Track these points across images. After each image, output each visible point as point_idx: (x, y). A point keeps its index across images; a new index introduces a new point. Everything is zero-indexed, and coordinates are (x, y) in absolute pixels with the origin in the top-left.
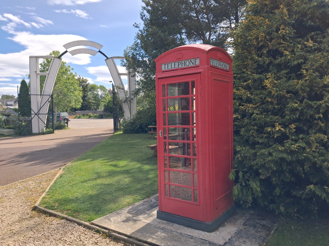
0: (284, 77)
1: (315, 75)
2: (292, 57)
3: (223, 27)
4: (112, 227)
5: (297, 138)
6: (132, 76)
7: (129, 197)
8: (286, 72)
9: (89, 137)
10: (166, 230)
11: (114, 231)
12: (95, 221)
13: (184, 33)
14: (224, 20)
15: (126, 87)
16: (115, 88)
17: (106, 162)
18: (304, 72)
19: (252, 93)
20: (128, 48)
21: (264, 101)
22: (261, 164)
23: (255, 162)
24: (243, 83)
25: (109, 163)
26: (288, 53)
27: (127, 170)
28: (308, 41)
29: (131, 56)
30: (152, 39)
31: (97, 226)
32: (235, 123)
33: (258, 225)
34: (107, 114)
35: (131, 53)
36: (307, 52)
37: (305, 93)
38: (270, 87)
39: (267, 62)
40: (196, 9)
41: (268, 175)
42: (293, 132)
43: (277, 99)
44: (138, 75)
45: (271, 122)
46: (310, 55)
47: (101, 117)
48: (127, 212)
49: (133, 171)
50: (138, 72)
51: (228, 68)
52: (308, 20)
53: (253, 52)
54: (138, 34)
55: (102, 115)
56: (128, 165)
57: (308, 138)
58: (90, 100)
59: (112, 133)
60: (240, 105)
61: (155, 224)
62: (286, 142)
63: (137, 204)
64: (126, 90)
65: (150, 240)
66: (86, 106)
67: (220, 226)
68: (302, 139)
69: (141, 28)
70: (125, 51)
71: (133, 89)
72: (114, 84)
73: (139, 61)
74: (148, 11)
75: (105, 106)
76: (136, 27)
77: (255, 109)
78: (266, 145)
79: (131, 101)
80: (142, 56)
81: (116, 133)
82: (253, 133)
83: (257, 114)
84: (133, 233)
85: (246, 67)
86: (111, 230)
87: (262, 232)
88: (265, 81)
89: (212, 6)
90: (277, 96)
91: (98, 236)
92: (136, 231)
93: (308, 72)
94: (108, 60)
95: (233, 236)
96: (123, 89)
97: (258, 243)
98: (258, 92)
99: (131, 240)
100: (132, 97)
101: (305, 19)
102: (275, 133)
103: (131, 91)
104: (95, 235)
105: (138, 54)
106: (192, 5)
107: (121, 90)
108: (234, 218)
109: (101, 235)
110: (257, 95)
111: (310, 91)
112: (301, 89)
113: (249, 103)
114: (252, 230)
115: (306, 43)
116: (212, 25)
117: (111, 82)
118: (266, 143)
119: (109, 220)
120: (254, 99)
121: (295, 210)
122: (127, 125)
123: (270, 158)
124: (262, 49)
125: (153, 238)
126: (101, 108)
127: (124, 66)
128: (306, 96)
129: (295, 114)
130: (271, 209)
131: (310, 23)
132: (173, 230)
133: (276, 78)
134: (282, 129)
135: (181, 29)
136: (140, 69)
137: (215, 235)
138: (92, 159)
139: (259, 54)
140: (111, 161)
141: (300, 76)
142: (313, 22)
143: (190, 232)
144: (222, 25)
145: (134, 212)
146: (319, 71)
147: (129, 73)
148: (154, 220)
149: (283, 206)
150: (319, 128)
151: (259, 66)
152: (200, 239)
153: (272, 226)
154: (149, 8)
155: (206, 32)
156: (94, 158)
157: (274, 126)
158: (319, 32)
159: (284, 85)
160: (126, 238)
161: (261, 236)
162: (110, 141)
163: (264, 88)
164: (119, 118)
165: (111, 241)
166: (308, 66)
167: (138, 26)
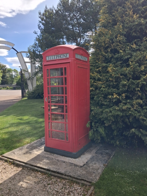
0: (119, 66)
1: (136, 65)
2: (124, 54)
3: (88, 36)
4: (15, 158)
5: (126, 102)
6: (33, 64)
7: (28, 138)
8: (120, 62)
9: (6, 101)
10: (49, 158)
11: (17, 161)
12: (4, 155)
13: (64, 38)
14: (88, 31)
15: (30, 70)
16: (23, 71)
17: (15, 117)
18: (131, 63)
19: (101, 75)
20: (31, 47)
21: (108, 80)
22: (105, 117)
23: (102, 116)
24: (97, 69)
25: (17, 118)
26: (122, 51)
27: (28, 122)
28: (133, 45)
29: (32, 51)
30: (45, 41)
31: (6, 157)
32: (91, 93)
33: (104, 153)
34: (18, 87)
35: (32, 49)
36: (132, 51)
37: (131, 75)
38: (111, 72)
39: (110, 56)
40: (72, 24)
41: (110, 124)
42: (124, 98)
43: (115, 79)
44: (37, 63)
45: (111, 92)
46: (134, 53)
47: (14, 89)
48: (26, 148)
49: (32, 122)
50: (37, 61)
51: (87, 60)
52: (133, 32)
53: (102, 50)
54: (37, 38)
55: (15, 87)
56: (29, 119)
57: (132, 102)
58: (8, 79)
59: (21, 99)
60: (94, 82)
61: (43, 155)
62: (120, 104)
63: (33, 143)
64: (29, 72)
65: (38, 165)
66: (5, 82)
67: (81, 155)
68: (129, 103)
69: (39, 34)
70: (28, 48)
71: (34, 71)
72: (22, 68)
73: (37, 54)
74: (43, 24)
75: (17, 82)
76: (35, 33)
77: (102, 84)
78: (108, 106)
79: (33, 79)
80: (39, 51)
81: (23, 99)
82: (101, 98)
83: (104, 88)
84: (28, 161)
85: (98, 59)
86: (15, 160)
87: (106, 157)
88: (109, 68)
89: (82, 22)
90: (115, 77)
91: (6, 164)
92: (30, 160)
93: (132, 63)
94: (18, 53)
95: (89, 160)
96: (28, 71)
97: (103, 164)
98: (105, 75)
99: (27, 165)
100: (33, 76)
101: (131, 32)
102: (113, 99)
103: (32, 73)
104: (4, 164)
105: (37, 50)
106: (70, 21)
107: (26, 72)
108: (90, 149)
109: (8, 163)
110: (104, 76)
111: (133, 74)
112: (129, 73)
113: (99, 81)
114: (100, 156)
115: (132, 46)
116: (82, 34)
117: (20, 67)
118: (108, 105)
119: (14, 153)
120: (102, 79)
121: (125, 143)
122: (30, 94)
123: (110, 114)
124: (108, 49)
125: (41, 164)
126: (15, 83)
127: (28, 57)
128: (131, 77)
129: (125, 88)
130: (112, 143)
131: (134, 34)
132: (53, 158)
133: (115, 66)
134: (118, 97)
135: (63, 35)
136: (38, 60)
137: (78, 160)
138: (6, 115)
139: (106, 52)
140: (18, 116)
141: (128, 66)
142: (136, 33)
143: (63, 159)
144: (87, 34)
145: (30, 148)
146: (138, 63)
147: (31, 62)
148: (42, 152)
149: (118, 141)
150: (138, 96)
151: (106, 59)
152: (69, 163)
153: (112, 153)
154: (44, 22)
155: (78, 38)
156: (8, 114)
157: (113, 95)
158: (139, 39)
159: (119, 71)
160: (24, 164)
161: (105, 160)
162: (19, 104)
163: (108, 72)
164: (25, 90)
165: (15, 167)
166: (132, 59)
167: (37, 33)
